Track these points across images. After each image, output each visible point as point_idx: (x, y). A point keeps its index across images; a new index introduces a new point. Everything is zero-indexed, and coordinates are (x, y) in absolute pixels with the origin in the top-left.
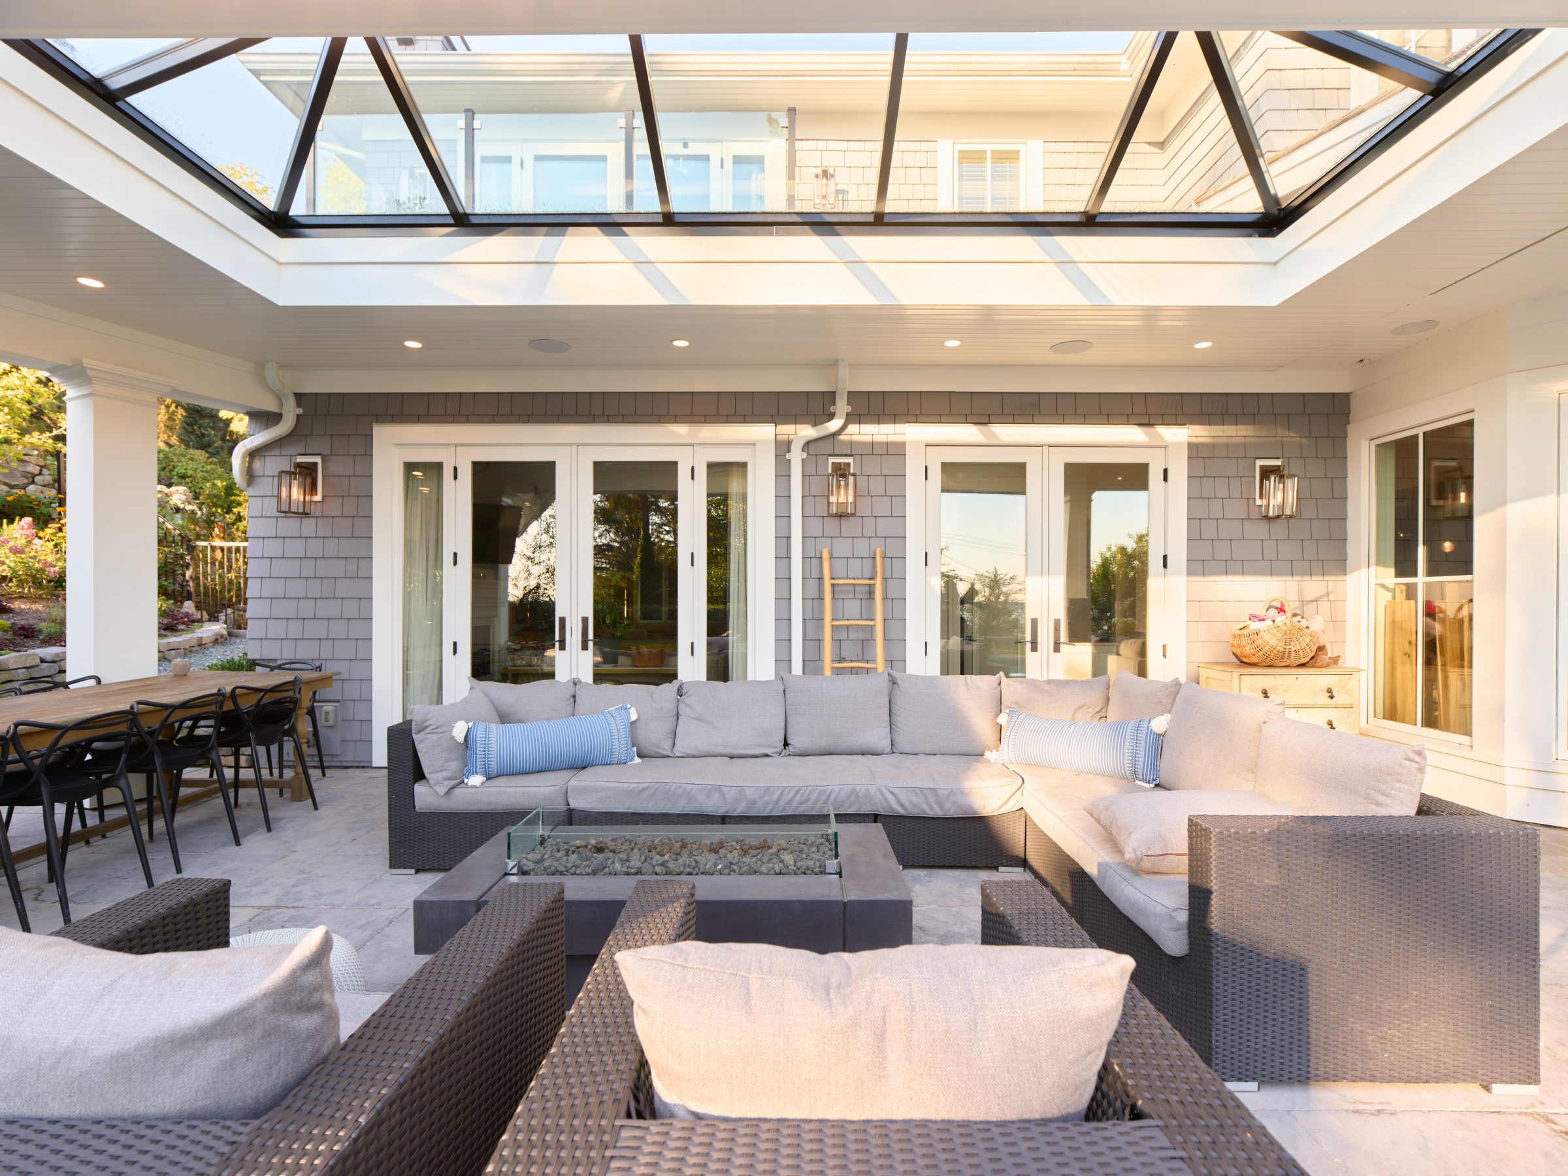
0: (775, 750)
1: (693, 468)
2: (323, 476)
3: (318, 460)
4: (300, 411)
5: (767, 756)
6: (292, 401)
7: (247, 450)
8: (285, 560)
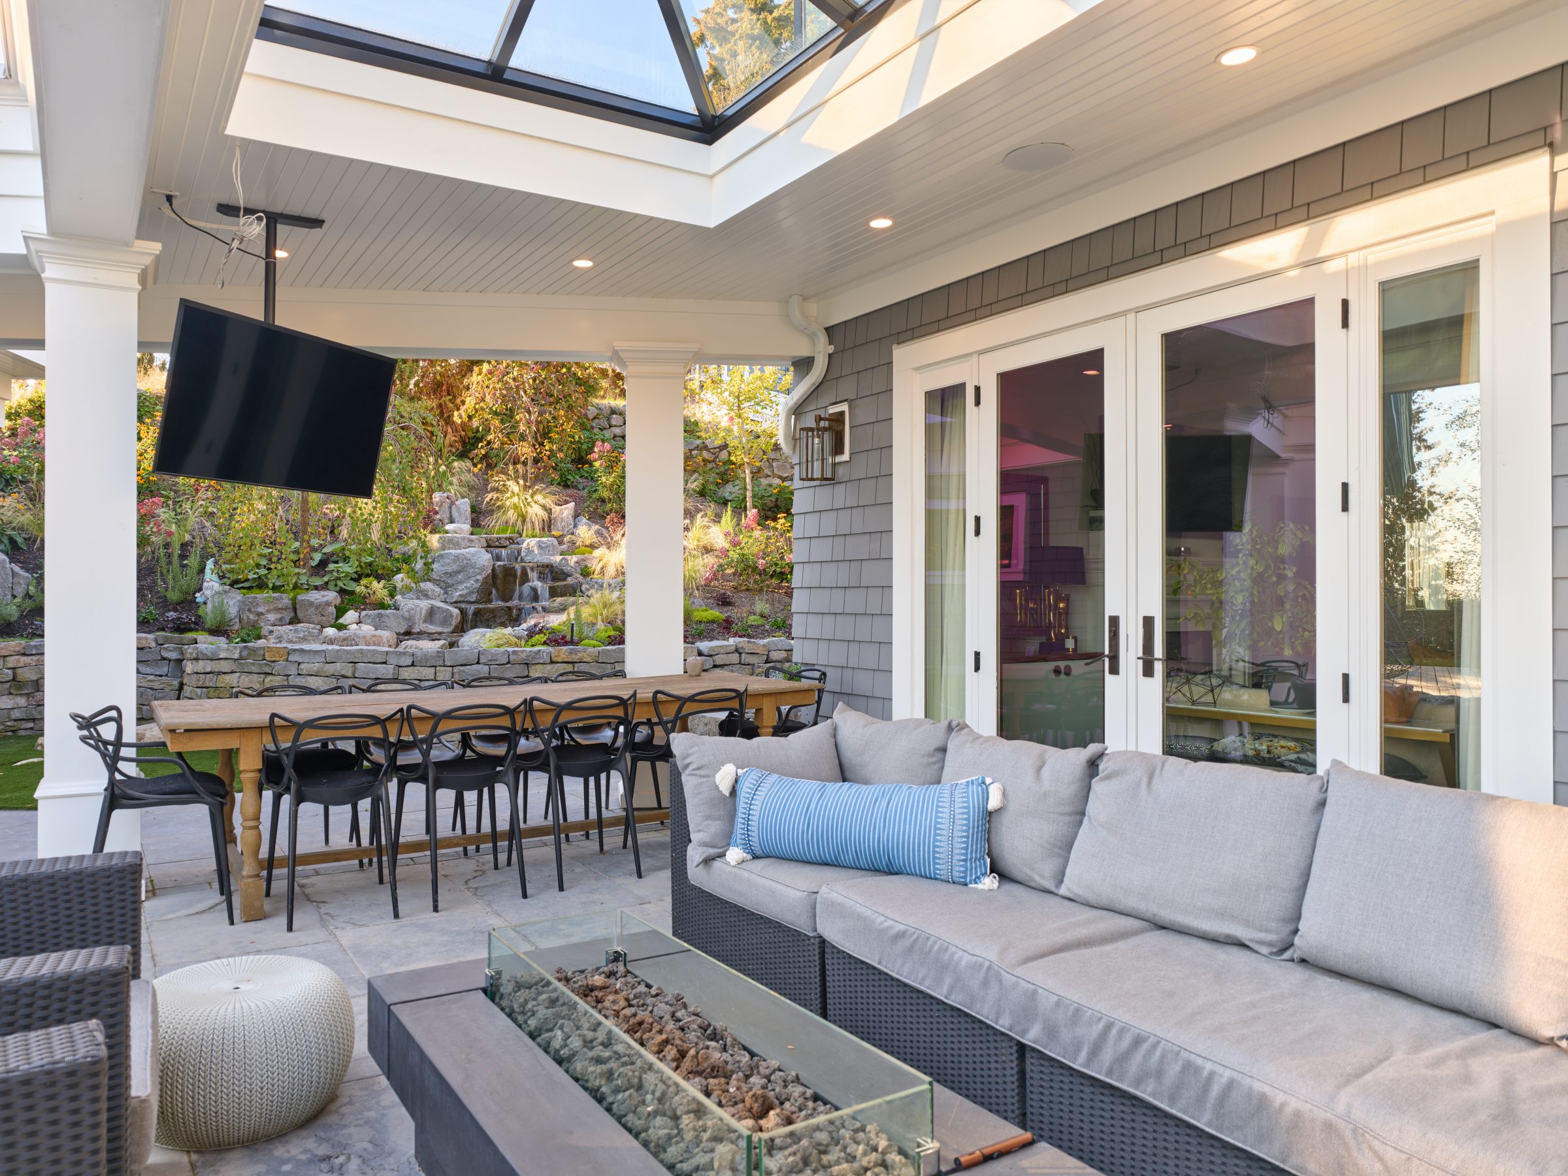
0: (1262, 936)
1: (1345, 304)
2: (851, 428)
3: (844, 407)
4: (831, 349)
5: (1242, 945)
6: (823, 338)
7: (791, 409)
8: (821, 539)
